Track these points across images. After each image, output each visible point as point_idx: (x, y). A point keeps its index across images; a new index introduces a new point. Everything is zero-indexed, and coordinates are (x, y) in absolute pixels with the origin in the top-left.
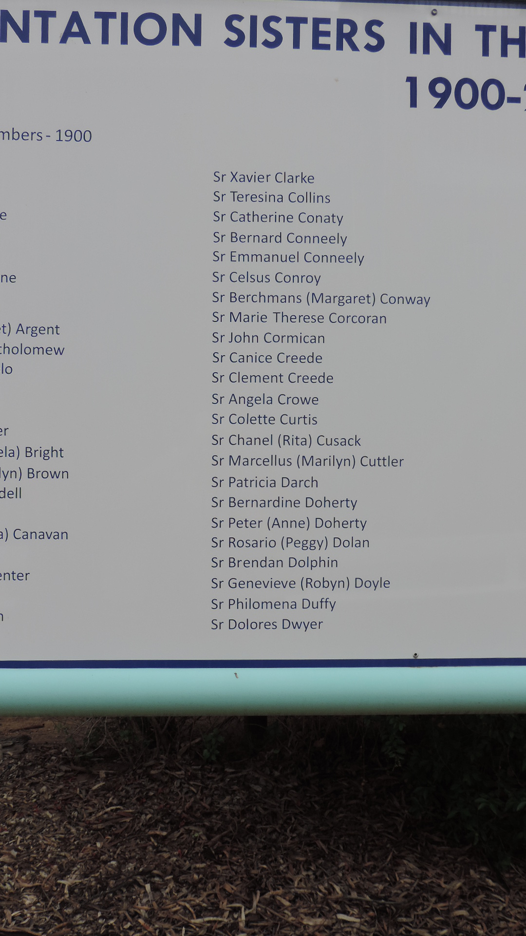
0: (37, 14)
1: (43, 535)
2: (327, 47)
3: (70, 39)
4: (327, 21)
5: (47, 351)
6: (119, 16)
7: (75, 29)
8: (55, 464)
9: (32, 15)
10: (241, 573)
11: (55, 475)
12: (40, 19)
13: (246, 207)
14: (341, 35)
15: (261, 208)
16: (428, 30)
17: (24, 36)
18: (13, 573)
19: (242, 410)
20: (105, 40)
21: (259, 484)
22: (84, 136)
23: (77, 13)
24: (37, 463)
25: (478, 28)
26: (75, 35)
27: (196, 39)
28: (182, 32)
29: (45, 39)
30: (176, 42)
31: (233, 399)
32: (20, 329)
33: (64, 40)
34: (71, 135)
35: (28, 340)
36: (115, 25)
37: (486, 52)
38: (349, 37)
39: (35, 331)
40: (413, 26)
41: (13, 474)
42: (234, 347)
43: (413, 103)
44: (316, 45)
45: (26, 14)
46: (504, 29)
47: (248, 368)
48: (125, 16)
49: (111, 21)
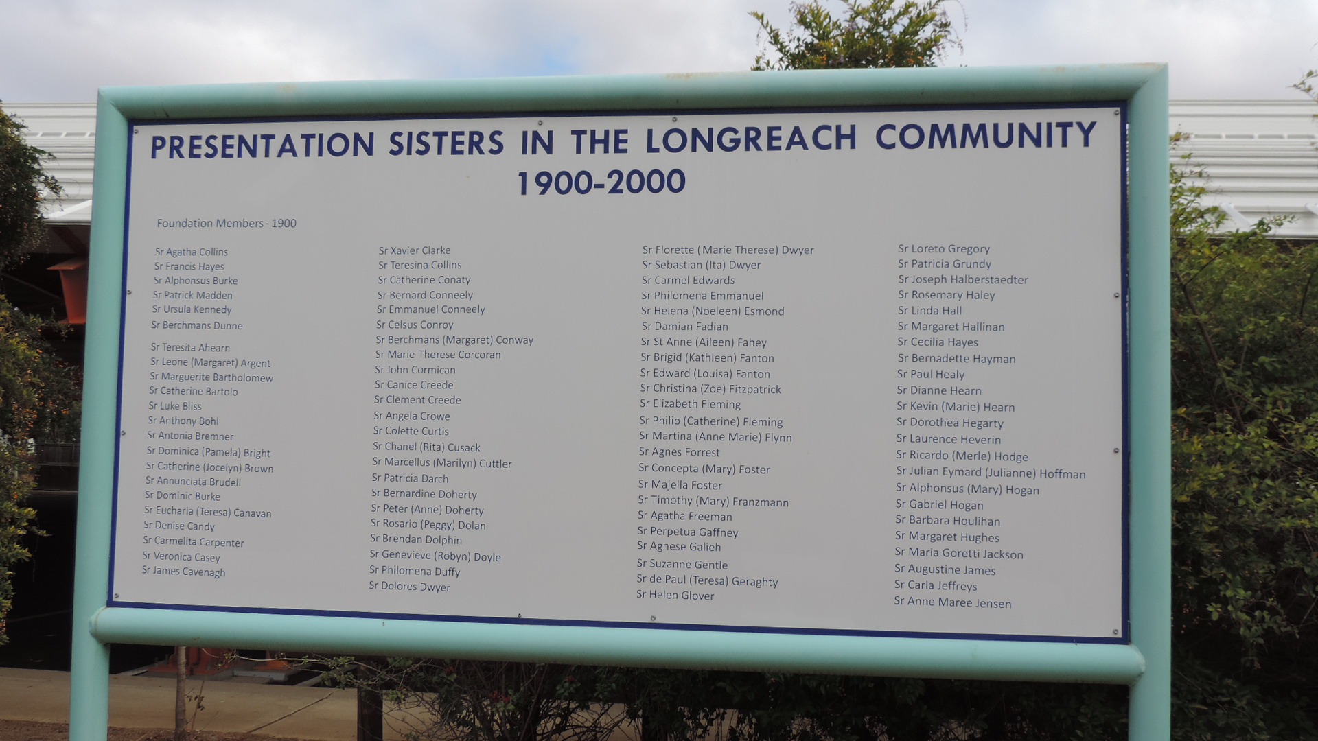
0: (262, 137)
1: (254, 514)
2: (461, 153)
3: (284, 154)
4: (462, 133)
5: (261, 379)
6: (317, 136)
7: (288, 147)
8: (263, 462)
9: (259, 138)
10: (392, 547)
11: (264, 470)
13: (401, 273)
14: (472, 143)
15: (412, 273)
16: (536, 135)
17: (253, 153)
18: (233, 542)
19: (395, 423)
20: (307, 154)
21: (406, 479)
22: (291, 223)
23: (289, 135)
24: (252, 460)
25: (573, 132)
26: (287, 151)
27: (369, 151)
28: (360, 146)
29: (267, 155)
30: (355, 153)
31: (389, 416)
32: (244, 363)
33: (280, 155)
34: (283, 223)
35: (249, 371)
36: (314, 143)
37: (578, 151)
38: (477, 145)
39: (254, 365)
40: (525, 134)
41: (236, 468)
42: (391, 377)
43: (524, 192)
44: (454, 152)
45: (255, 137)
46: (593, 132)
47: (400, 393)
48: (321, 136)
49: (312, 140)
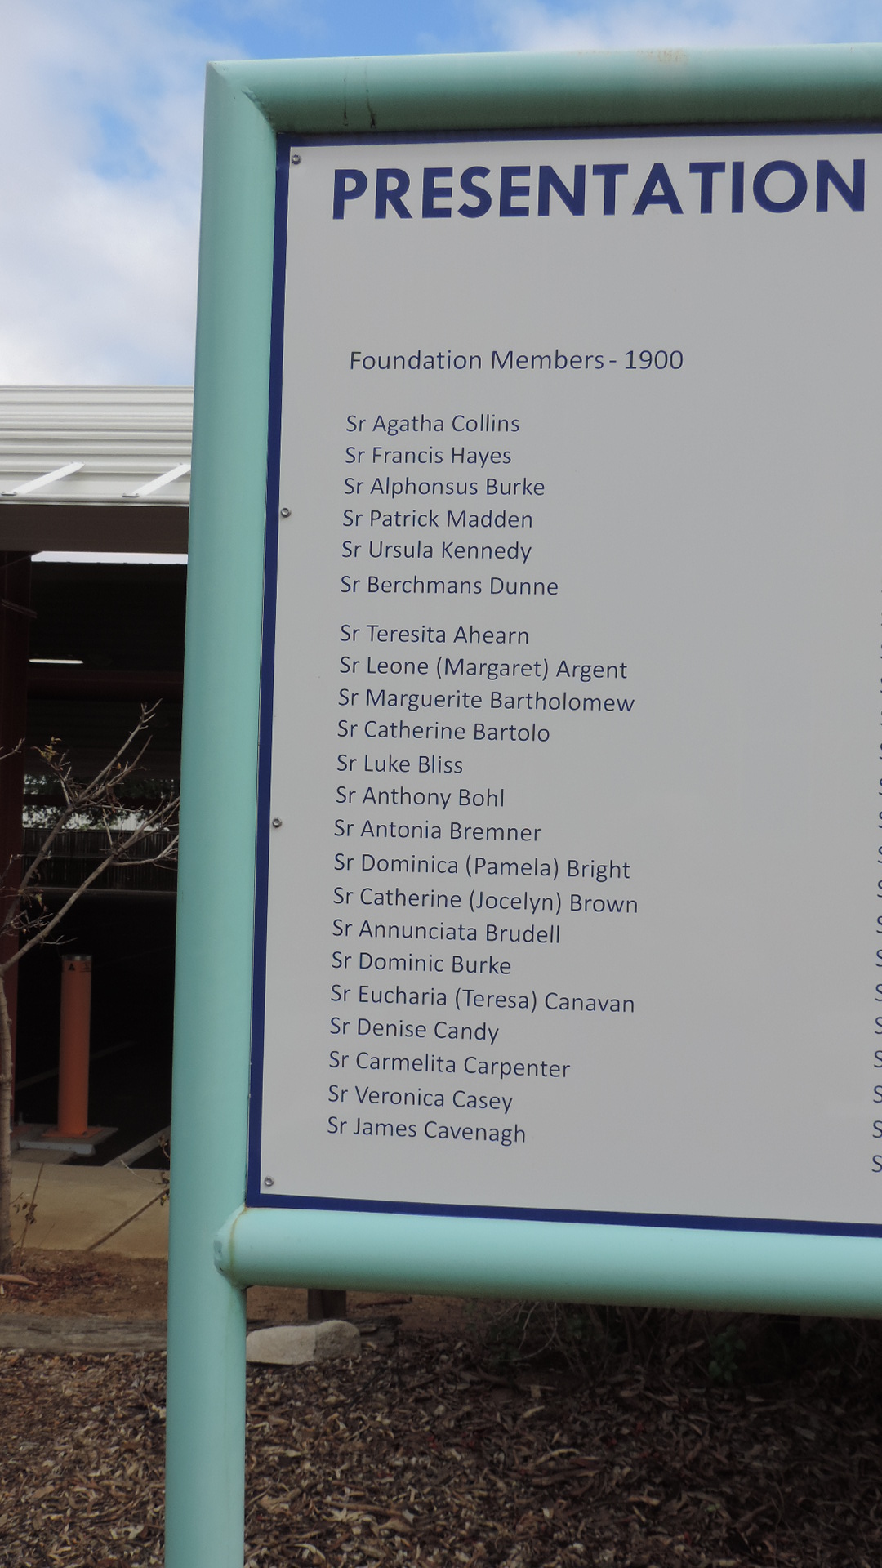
0: (597, 169)
1: (594, 1005)
3: (650, 208)
5: (607, 705)
6: (729, 168)
7: (658, 190)
8: (613, 889)
9: (589, 171)
11: (615, 906)
12: (602, 178)
17: (576, 204)
18: (543, 1065)
20: (706, 206)
22: (671, 360)
23: (662, 166)
24: (587, 887)
26: (658, 200)
27: (856, 199)
28: (832, 189)
29: (609, 208)
30: (822, 205)
32: (563, 668)
33: (640, 209)
34: (651, 360)
35: (574, 687)
36: (722, 183)
39: (587, 673)
41: (548, 903)
45: (580, 171)
48: (738, 168)
49: (716, 176)
